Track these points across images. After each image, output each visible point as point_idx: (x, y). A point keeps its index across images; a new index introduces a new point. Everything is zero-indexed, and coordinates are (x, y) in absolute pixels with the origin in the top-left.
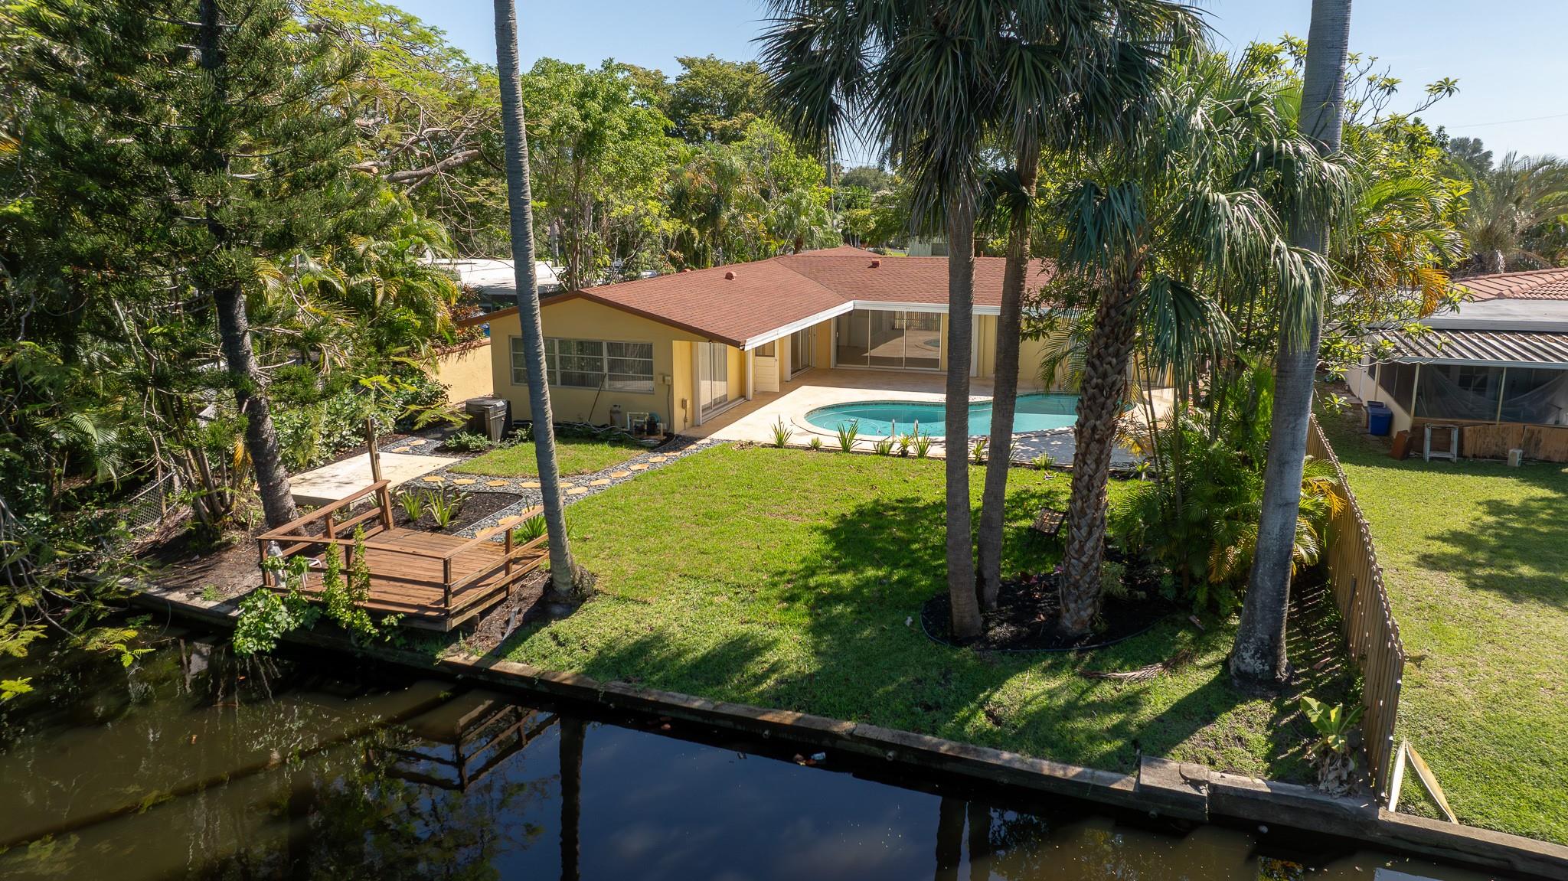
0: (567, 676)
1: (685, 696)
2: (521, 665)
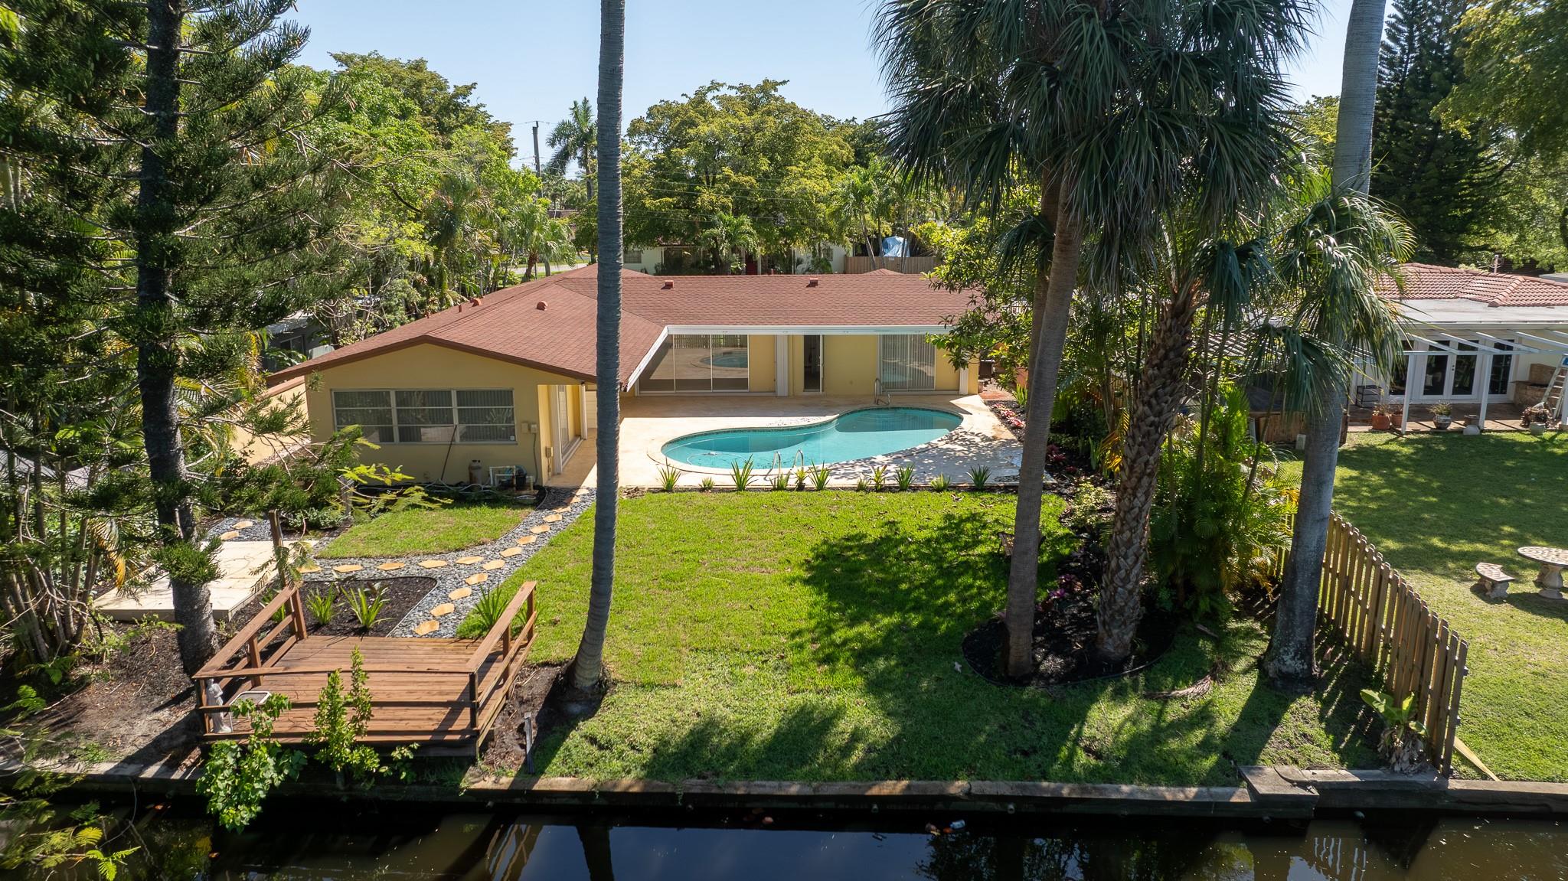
0: (629, 783)
1: (775, 783)
2: (568, 780)
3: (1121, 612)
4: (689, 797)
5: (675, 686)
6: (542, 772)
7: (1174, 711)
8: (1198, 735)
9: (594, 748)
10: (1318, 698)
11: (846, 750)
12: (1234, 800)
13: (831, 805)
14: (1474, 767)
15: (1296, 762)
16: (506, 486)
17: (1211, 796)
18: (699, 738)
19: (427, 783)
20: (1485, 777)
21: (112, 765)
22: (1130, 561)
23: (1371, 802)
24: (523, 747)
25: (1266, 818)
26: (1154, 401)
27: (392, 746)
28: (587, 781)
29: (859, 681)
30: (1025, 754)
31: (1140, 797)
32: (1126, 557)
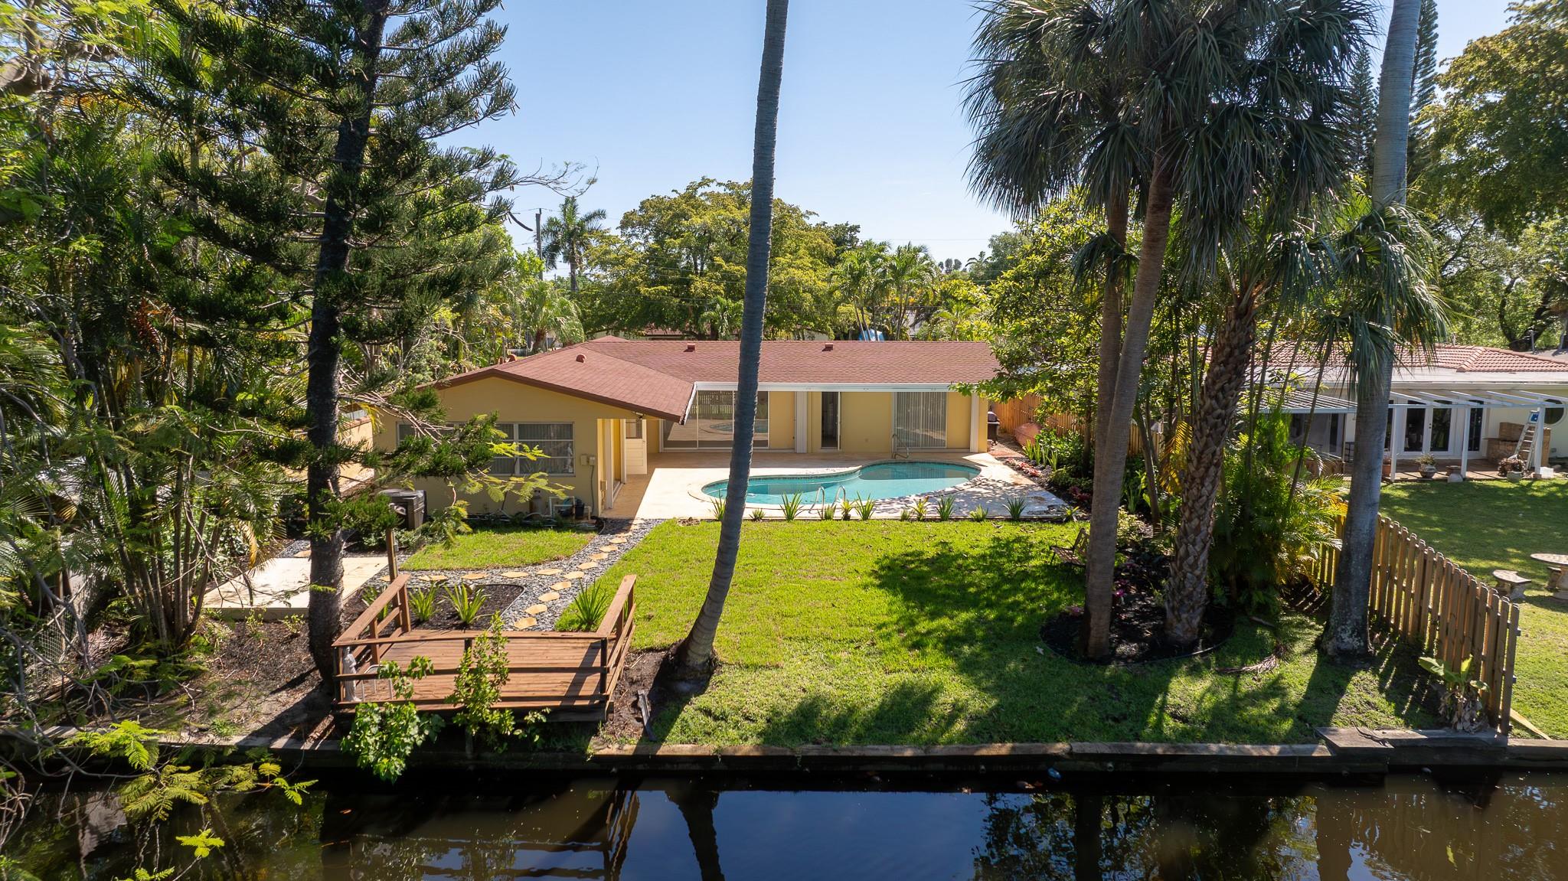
0: (748, 747)
1: (887, 747)
2: (689, 746)
3: (1190, 596)
4: (807, 760)
5: (777, 667)
6: (663, 740)
7: (1247, 684)
8: (1275, 704)
9: (710, 719)
10: (1375, 672)
11: (951, 720)
12: (1315, 754)
13: (941, 766)
14: (1527, 729)
15: (1364, 724)
16: (566, 514)
17: (1294, 751)
18: (808, 712)
19: (554, 750)
20: (1538, 737)
21: (241, 738)
22: (1198, 548)
23: (1438, 758)
24: (640, 720)
25: (1345, 772)
26: (1221, 396)
27: (525, 711)
28: (707, 748)
29: (950, 662)
30: (1116, 720)
31: (1229, 753)
32: (1194, 544)
